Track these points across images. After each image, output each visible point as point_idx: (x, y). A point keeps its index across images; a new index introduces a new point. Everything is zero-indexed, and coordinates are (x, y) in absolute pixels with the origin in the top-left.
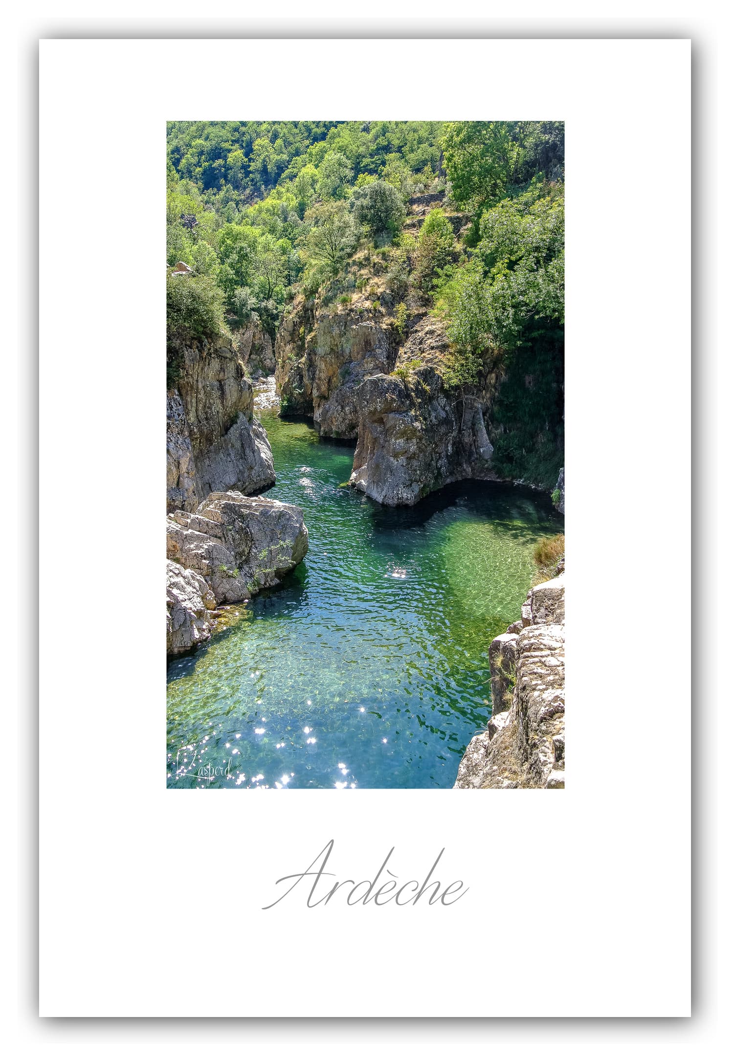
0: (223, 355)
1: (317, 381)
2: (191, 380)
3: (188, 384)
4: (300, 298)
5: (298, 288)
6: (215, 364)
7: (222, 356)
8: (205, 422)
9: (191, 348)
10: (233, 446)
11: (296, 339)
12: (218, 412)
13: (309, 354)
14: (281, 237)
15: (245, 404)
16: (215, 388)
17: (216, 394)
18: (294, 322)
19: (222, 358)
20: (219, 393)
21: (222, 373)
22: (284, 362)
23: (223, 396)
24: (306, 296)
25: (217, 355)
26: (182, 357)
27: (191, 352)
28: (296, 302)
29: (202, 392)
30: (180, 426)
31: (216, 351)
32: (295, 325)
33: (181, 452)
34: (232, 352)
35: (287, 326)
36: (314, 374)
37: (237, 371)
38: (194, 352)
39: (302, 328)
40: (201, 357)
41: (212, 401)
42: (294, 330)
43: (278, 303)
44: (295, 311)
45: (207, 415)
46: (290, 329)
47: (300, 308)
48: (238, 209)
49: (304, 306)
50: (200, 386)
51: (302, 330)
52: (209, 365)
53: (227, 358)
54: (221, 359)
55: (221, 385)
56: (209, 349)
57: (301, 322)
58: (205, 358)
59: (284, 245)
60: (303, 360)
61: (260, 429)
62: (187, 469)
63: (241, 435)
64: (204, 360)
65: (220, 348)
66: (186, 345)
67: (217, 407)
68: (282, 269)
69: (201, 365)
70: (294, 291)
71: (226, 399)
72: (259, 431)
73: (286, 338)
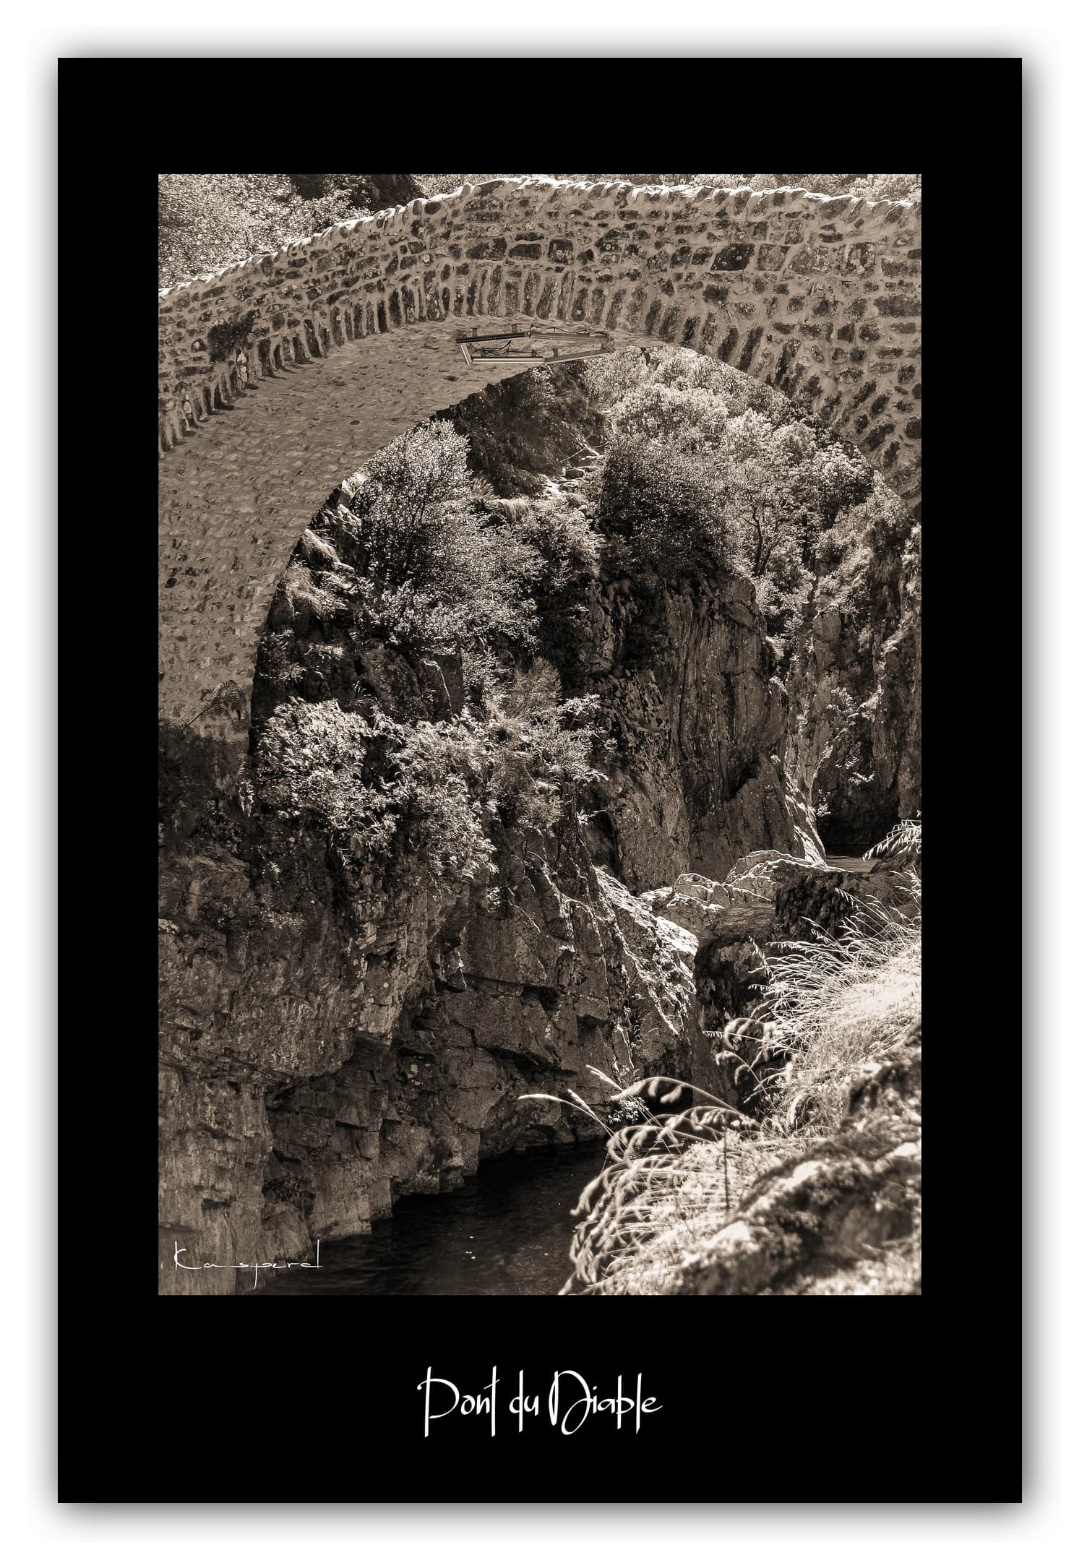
0: (738, 618)
1: (911, 750)
2: (675, 659)
3: (669, 669)
4: (861, 555)
5: (852, 533)
6: (720, 637)
7: (734, 621)
8: (695, 760)
9: (680, 594)
10: (747, 825)
11: (848, 661)
12: (720, 743)
13: (889, 686)
14: (784, 420)
15: (774, 737)
16: (718, 688)
17: (718, 701)
18: (842, 616)
19: (734, 625)
20: (725, 701)
21: (732, 658)
22: (813, 720)
23: (731, 709)
24: (876, 550)
25: (724, 616)
26: (663, 609)
27: (678, 601)
28: (846, 567)
29: (693, 692)
30: (663, 743)
31: (723, 607)
32: (844, 625)
33: (664, 794)
34: (754, 616)
35: (825, 628)
36: (903, 735)
37: (763, 659)
38: (685, 602)
39: (864, 631)
40: (696, 615)
41: (709, 716)
42: (843, 636)
43: (782, 589)
44: (846, 589)
45: (698, 746)
46: (833, 634)
47: (858, 580)
48: (647, 357)
49: (869, 578)
50: (690, 679)
51: (864, 635)
52: (708, 635)
53: (743, 626)
54: (733, 628)
55: (728, 683)
56: (711, 602)
57: (862, 617)
58: (704, 620)
59: (796, 438)
60: (873, 701)
61: (801, 806)
62: (675, 830)
63: (764, 803)
64: (701, 622)
65: (731, 603)
66: (669, 586)
67: (718, 733)
68: (791, 500)
69: (695, 632)
70: (840, 542)
71: (738, 717)
72: (799, 809)
73: (819, 658)
